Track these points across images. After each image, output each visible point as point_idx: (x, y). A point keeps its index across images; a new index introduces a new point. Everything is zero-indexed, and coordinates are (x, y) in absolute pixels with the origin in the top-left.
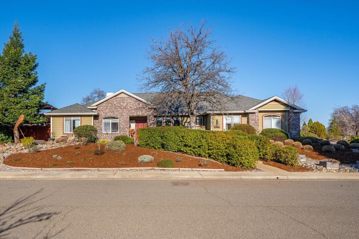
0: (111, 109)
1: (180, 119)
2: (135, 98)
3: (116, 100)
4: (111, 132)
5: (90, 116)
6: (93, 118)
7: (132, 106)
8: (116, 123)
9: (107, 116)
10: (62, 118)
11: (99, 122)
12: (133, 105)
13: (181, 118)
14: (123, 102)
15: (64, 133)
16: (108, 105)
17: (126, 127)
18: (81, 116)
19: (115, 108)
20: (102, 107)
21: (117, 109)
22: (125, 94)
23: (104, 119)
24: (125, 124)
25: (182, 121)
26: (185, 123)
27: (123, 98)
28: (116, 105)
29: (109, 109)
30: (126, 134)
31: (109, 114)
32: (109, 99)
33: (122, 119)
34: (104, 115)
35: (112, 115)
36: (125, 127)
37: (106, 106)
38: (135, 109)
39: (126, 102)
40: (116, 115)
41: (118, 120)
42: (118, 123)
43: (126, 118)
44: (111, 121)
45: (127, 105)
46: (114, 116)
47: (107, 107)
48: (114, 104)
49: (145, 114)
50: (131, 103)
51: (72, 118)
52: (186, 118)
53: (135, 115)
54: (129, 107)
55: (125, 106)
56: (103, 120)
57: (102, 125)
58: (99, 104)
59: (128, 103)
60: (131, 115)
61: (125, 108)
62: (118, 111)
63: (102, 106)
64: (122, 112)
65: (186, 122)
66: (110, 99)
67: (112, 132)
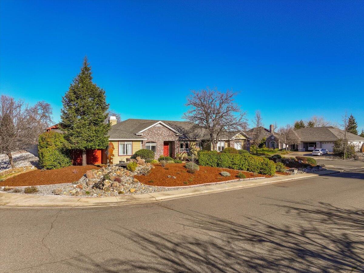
0: (151, 135)
1: (189, 142)
2: (167, 128)
3: (155, 129)
5: (139, 141)
9: (149, 141)
10: (118, 142)
11: (143, 146)
12: (166, 133)
14: (160, 131)
15: (119, 155)
17: (162, 149)
18: (132, 141)
20: (145, 134)
21: (155, 135)
22: (161, 124)
24: (161, 147)
25: (190, 144)
27: (159, 127)
28: (155, 132)
30: (162, 154)
31: (150, 139)
33: (159, 143)
34: (146, 141)
35: (152, 140)
36: (160, 149)
37: (148, 133)
38: (167, 136)
41: (156, 144)
42: (156, 146)
43: (162, 142)
44: (151, 145)
46: (154, 141)
49: (174, 140)
50: (165, 131)
51: (126, 143)
52: (192, 142)
53: (167, 140)
54: (163, 134)
56: (146, 144)
57: (145, 148)
59: (163, 131)
60: (165, 140)
61: (161, 135)
62: (156, 137)
64: (159, 138)
65: (192, 145)
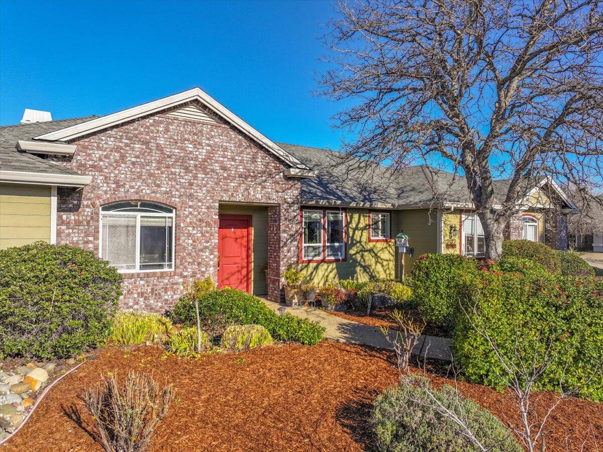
0: (142, 166)
1: (342, 216)
3: (167, 130)
4: (137, 270)
5: (42, 190)
6: (54, 200)
7: (228, 164)
8: (164, 228)
9: (121, 194)
11: (78, 223)
12: (233, 159)
13: (346, 216)
14: (197, 144)
16: (127, 145)
17: (206, 247)
19: (159, 162)
20: (98, 154)
21: (168, 167)
22: (205, 107)
23: (107, 207)
24: (203, 235)
25: (348, 224)
26: (354, 230)
27: (194, 123)
28: (167, 151)
29: (133, 163)
30: (206, 275)
31: (132, 187)
32: (133, 121)
33: (190, 213)
34: (106, 192)
35: (147, 193)
36: (200, 247)
37: (118, 149)
38: (240, 176)
39: (208, 145)
40: (166, 193)
41: (173, 215)
42: (170, 228)
43: (208, 208)
44: (139, 219)
45: (208, 157)
46: (159, 197)
47: (123, 157)
48: (158, 146)
49: (275, 199)
50: (225, 149)
52: (357, 216)
53: (239, 198)
54: (217, 167)
55: (204, 160)
56: (101, 212)
57: (96, 238)
58: (83, 137)
59: (213, 148)
60: (226, 198)
61: (203, 167)
62: (172, 177)
63: (99, 148)
64: (191, 184)
66: (138, 119)
67: (143, 267)
